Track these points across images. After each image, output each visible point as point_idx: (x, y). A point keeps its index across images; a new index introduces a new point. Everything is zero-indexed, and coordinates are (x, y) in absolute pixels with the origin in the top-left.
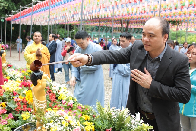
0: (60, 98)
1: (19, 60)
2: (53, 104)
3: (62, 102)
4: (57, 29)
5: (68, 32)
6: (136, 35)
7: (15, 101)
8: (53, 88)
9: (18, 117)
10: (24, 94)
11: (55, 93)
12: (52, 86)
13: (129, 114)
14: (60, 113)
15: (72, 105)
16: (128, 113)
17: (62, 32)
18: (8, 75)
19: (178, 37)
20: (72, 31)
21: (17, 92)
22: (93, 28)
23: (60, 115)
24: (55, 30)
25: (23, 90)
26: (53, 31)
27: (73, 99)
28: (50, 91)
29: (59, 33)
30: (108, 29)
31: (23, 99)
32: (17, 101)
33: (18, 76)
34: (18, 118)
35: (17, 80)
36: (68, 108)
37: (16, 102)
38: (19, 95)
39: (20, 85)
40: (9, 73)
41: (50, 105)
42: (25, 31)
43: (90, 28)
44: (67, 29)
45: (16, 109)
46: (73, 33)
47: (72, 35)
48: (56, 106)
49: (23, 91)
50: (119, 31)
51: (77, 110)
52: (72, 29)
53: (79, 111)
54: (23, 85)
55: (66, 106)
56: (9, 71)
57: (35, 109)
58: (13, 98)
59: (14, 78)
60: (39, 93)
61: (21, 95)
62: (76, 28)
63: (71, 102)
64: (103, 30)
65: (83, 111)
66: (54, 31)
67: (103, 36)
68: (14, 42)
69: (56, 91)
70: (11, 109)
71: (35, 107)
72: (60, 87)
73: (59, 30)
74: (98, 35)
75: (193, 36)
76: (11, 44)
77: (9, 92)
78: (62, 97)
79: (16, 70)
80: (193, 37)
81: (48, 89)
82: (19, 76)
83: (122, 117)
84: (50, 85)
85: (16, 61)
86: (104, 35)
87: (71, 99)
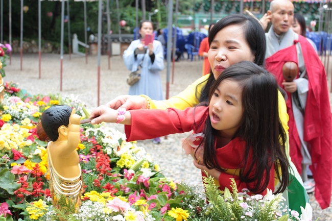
0: (121, 163)
1: (40, 77)
2: (103, 180)
3: (124, 173)
4: (120, 8)
5: (143, 13)
7: (14, 173)
8: (105, 141)
9: (21, 211)
10: (37, 157)
11: (109, 152)
12: (104, 137)
13: (284, 207)
14: (115, 206)
15: (149, 182)
16: (283, 204)
17: (131, 14)
18: (8, 111)
20: (153, 11)
21: (21, 151)
22: (198, 5)
23: (116, 210)
24: (115, 10)
25: (34, 148)
26: (111, 13)
27: (152, 166)
28: (98, 148)
29: (125, 17)
30: (232, 5)
31: (35, 169)
32: (21, 173)
33: (29, 113)
34: (22, 214)
35: (25, 124)
36: (137, 189)
37: (17, 176)
38: (27, 158)
39: (30, 134)
40: (8, 107)
41: (95, 181)
42: (51, 14)
43: (192, 4)
44: (140, 7)
45: (17, 193)
46: (155, 16)
48: (110, 185)
49: (35, 150)
50: (256, 10)
51: (160, 194)
52: (153, 9)
53: (164, 196)
54: (35, 136)
55: (133, 184)
56: (9, 101)
57: (55, 197)
58: (10, 167)
59: (21, 117)
60: (64, 159)
61: (30, 159)
62: (161, 6)
63: (146, 173)
64: (220, 8)
65: (173, 196)
66: (113, 14)
68: (28, 39)
69: (113, 149)
70: (6, 191)
71: (53, 191)
72: (121, 139)
73: (124, 11)
74: (209, 19)
76: (22, 42)
77: (3, 152)
78: (127, 161)
79: (27, 100)
81: (94, 144)
82: (31, 113)
83: (266, 216)
84: (98, 134)
85: (33, 78)
87: (145, 166)
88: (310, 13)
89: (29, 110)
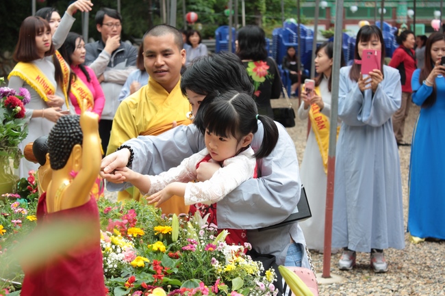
89: (119, 250)
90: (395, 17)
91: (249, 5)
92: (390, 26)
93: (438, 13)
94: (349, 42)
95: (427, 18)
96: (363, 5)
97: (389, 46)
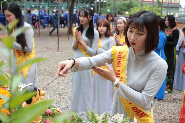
6: (81, 6)
19: (130, 8)
20: (3, 1)
47: (3, 6)
50: (61, 1)
67: (42, 7)
75: (146, 6)
80: (146, 8)
86: (43, 5)
88: (89, 3)
90: (44, 9)
91: (3, 4)
92: (43, 11)
93: (55, 8)
94: (32, 15)
95: (52, 9)
96: (36, 5)
97: (42, 16)
